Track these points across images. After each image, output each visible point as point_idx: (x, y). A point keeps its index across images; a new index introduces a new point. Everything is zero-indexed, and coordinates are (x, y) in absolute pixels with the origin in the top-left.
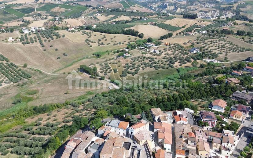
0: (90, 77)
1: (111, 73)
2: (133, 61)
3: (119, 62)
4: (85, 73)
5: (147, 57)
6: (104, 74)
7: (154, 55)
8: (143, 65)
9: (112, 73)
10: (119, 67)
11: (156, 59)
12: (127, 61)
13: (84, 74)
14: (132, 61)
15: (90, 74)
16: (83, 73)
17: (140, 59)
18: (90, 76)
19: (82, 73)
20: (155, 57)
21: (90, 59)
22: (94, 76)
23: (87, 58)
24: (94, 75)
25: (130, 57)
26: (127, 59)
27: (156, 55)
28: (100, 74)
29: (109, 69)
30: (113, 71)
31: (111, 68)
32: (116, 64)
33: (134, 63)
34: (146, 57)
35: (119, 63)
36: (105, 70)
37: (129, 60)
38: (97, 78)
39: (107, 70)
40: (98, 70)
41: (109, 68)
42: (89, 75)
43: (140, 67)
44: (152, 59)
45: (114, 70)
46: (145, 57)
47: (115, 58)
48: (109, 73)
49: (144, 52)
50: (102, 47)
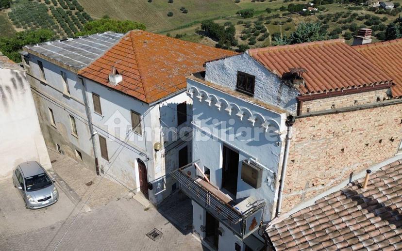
0: (217, 45)
1: (265, 40)
2: (323, 21)
3: (289, 21)
4: (208, 38)
5: (360, 15)
6: (249, 42)
7: (380, 13)
8: (348, 31)
9: (268, 41)
10: (287, 30)
11: (384, 20)
12: (309, 20)
13: (206, 39)
14: (320, 20)
15: (217, 40)
16: (205, 37)
17: (340, 19)
18: (217, 43)
19: (202, 37)
20: (382, 16)
21: (228, 19)
22: (224, 45)
23: (224, 18)
24: (226, 42)
25: (316, 13)
26: (307, 17)
27: (385, 13)
28: (240, 42)
29: (263, 34)
30: (270, 37)
31: (268, 31)
32: (281, 26)
33: (323, 24)
34: (357, 15)
35: (289, 23)
36: (253, 35)
37: (312, 19)
38: (231, 49)
39: (257, 35)
40: (238, 34)
41: (261, 32)
42: (214, 42)
43: (339, 33)
44: (375, 19)
45: (273, 35)
46: (355, 15)
47: (281, 16)
48: (260, 40)
49: (353, 6)
50: (258, 4)
